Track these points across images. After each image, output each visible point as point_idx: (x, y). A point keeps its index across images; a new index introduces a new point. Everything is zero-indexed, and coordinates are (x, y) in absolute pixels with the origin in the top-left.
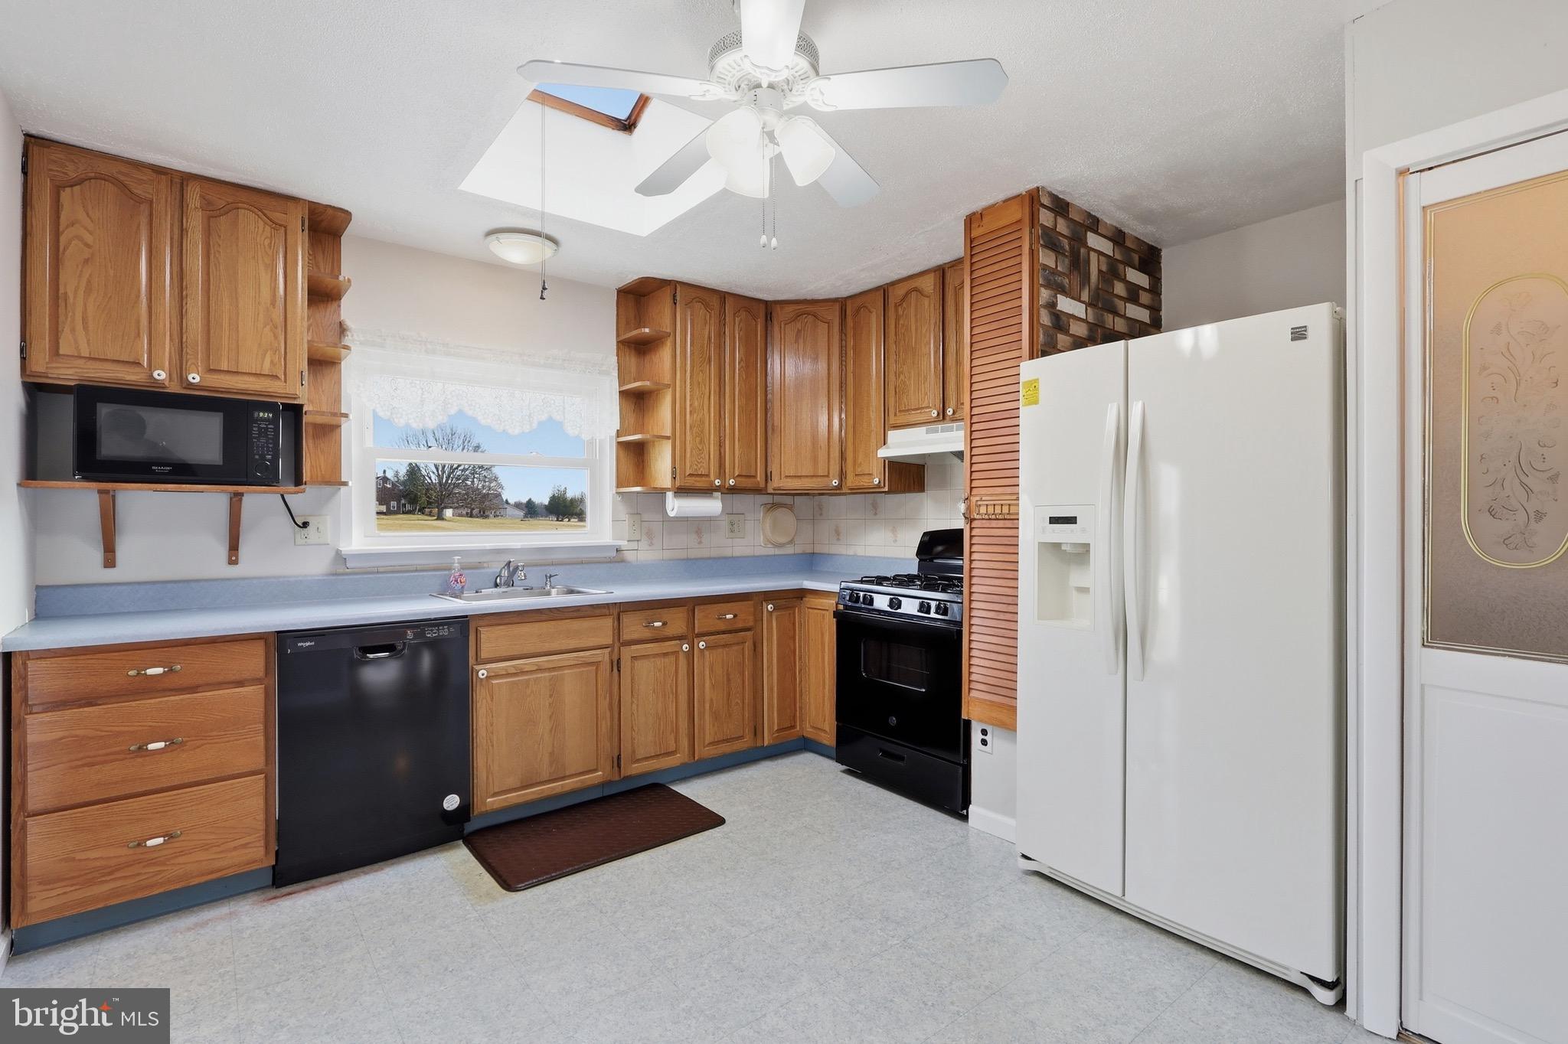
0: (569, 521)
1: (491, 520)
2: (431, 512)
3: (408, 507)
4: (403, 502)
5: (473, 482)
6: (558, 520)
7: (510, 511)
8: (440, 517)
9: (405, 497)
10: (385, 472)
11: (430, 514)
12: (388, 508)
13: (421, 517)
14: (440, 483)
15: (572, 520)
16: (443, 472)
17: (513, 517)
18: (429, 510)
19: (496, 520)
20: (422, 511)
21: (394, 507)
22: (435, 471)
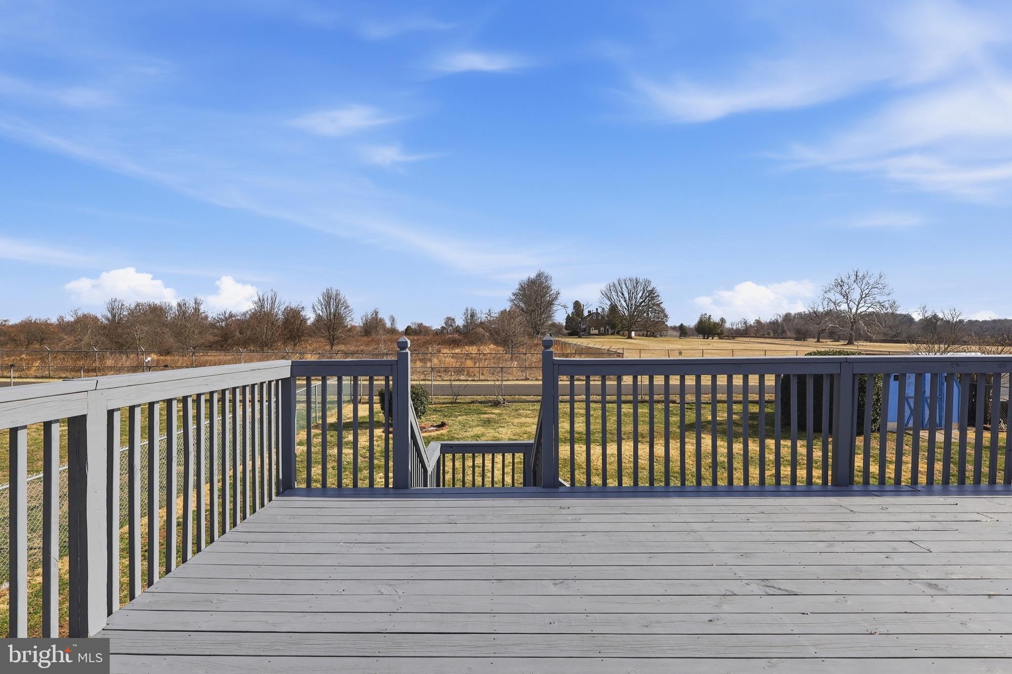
0: (712, 339)
1: (660, 339)
2: (623, 334)
3: (610, 331)
4: (607, 327)
5: (648, 314)
6: (704, 338)
7: (670, 332)
8: (630, 337)
9: (609, 324)
10: (597, 309)
11: (623, 335)
12: (599, 331)
13: (619, 337)
14: (629, 315)
15: (715, 338)
16: (631, 308)
17: (672, 336)
18: (623, 332)
19: (662, 338)
20: (618, 333)
21: (602, 331)
22: (626, 307)
